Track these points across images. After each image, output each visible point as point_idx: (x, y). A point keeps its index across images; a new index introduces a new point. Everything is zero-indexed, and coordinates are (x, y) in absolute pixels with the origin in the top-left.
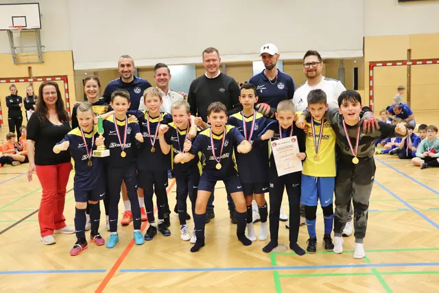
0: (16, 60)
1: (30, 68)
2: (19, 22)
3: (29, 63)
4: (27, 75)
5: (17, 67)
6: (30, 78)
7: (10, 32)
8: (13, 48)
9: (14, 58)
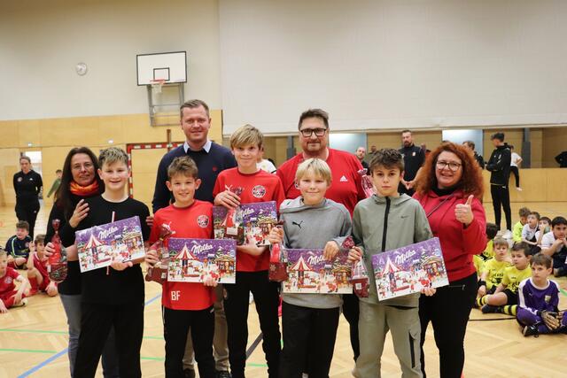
0: (154, 122)
1: (169, 131)
2: (162, 75)
3: (168, 125)
4: (165, 140)
5: (154, 131)
6: (168, 143)
7: (149, 87)
8: (151, 106)
9: (152, 118)
